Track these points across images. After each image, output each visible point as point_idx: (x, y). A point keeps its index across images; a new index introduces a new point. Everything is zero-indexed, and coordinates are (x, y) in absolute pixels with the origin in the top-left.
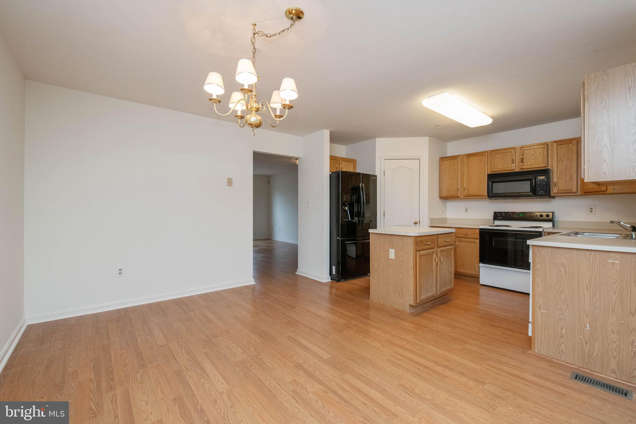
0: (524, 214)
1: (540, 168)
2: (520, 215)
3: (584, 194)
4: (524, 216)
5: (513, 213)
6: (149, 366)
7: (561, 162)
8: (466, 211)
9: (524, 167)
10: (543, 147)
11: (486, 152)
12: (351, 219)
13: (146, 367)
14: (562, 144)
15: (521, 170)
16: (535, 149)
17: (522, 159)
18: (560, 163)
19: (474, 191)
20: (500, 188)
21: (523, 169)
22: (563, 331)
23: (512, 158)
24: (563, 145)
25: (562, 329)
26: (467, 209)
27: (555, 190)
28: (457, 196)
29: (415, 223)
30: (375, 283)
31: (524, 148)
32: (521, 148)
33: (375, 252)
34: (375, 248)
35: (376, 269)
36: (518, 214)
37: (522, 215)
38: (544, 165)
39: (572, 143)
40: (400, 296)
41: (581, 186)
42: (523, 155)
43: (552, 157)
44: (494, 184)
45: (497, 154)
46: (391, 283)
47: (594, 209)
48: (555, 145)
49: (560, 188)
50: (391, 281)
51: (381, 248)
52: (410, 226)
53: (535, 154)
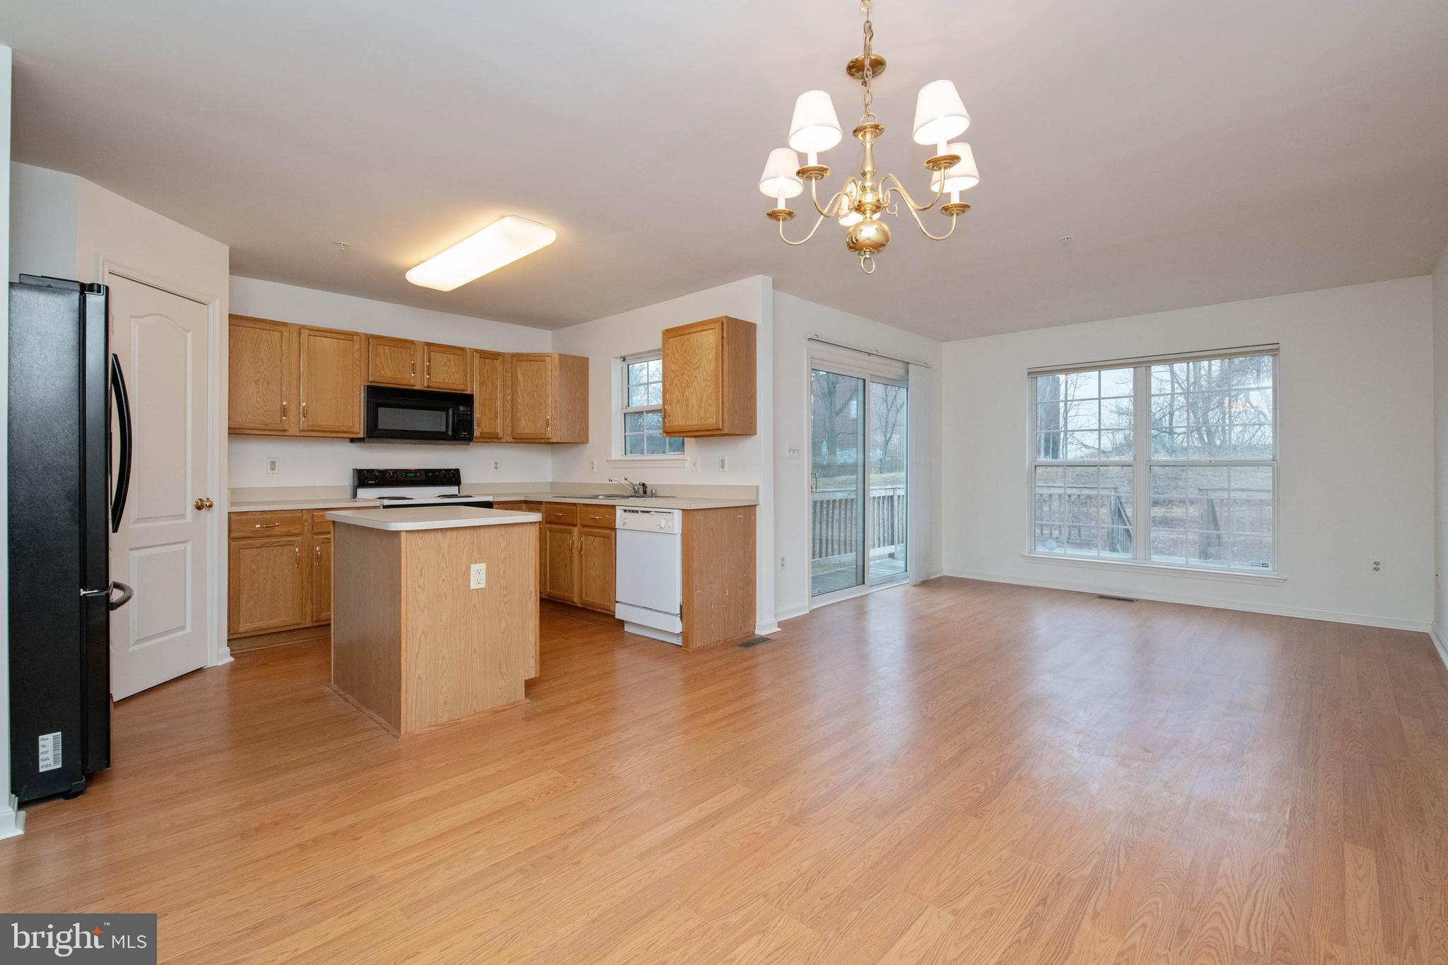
0: (415, 473)
1: (457, 390)
2: (409, 475)
3: (513, 440)
4: (416, 476)
5: (396, 471)
6: (1049, 871)
7: (484, 386)
8: (273, 469)
9: (431, 384)
10: (460, 355)
11: (357, 334)
13: (1059, 874)
14: (486, 358)
15: (425, 388)
16: (448, 355)
17: (429, 367)
18: (482, 387)
19: (326, 418)
20: (390, 418)
21: (429, 387)
23: (410, 361)
24: (487, 360)
26: (273, 463)
27: (477, 433)
28: (280, 428)
29: (199, 508)
30: (419, 677)
31: (432, 347)
32: (426, 347)
33: (419, 587)
34: (421, 575)
35: (423, 632)
36: (406, 473)
37: (413, 475)
38: (462, 387)
39: (497, 360)
40: (501, 672)
41: (509, 429)
42: (429, 361)
43: (472, 375)
44: (379, 408)
45: (381, 346)
46: (475, 652)
47: (499, 463)
48: (477, 356)
49: (483, 430)
50: (475, 649)
51: (443, 569)
52: (185, 518)
53: (448, 364)
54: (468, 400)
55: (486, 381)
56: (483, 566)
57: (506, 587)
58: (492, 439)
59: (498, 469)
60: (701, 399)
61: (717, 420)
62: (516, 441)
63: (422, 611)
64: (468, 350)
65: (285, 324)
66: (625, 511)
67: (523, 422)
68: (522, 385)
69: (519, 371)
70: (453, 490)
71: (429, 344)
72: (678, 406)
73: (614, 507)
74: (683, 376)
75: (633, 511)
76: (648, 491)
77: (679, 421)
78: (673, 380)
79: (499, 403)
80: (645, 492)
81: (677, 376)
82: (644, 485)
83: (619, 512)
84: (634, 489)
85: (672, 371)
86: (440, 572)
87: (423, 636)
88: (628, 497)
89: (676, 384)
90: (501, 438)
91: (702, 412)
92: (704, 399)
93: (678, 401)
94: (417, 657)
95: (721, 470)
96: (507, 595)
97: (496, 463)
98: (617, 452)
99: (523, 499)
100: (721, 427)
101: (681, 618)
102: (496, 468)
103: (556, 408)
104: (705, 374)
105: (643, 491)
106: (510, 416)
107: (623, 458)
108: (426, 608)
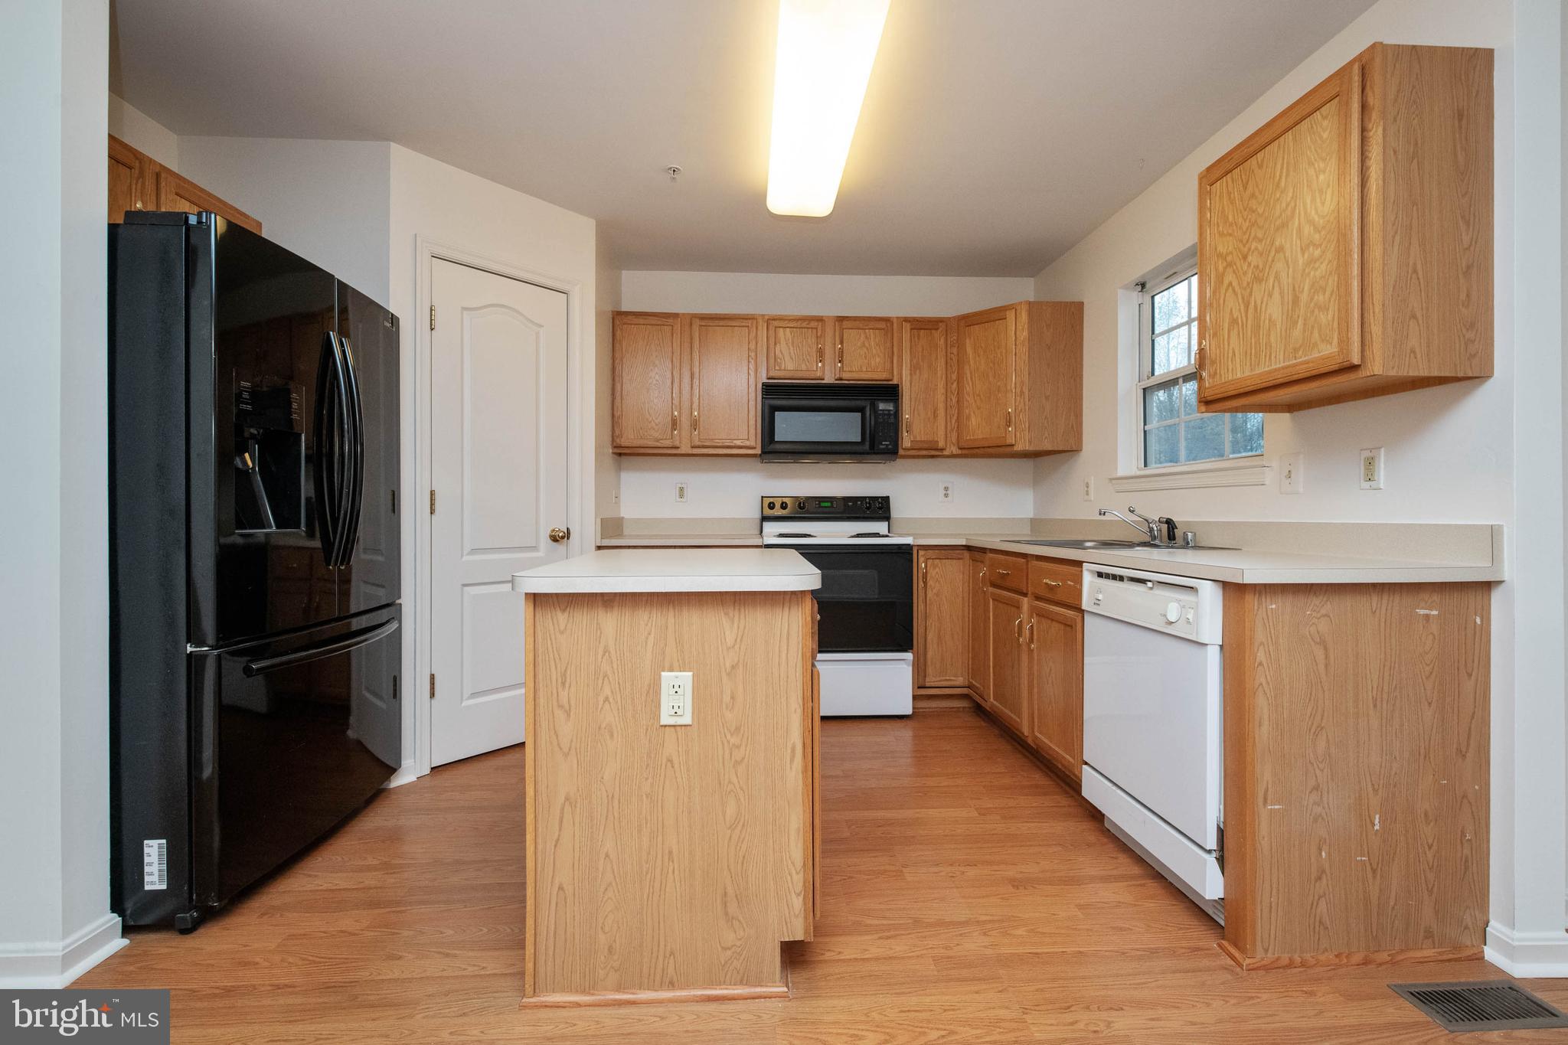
0: (832, 502)
1: (876, 380)
2: (823, 504)
3: (960, 452)
4: (832, 506)
7: (918, 371)
8: (681, 496)
9: (845, 375)
10: (883, 329)
12: (277, 528)
14: (921, 329)
15: (837, 382)
16: (867, 331)
17: (841, 351)
18: (915, 374)
20: (791, 426)
21: (841, 379)
22: (1323, 854)
23: (817, 345)
24: (922, 331)
25: (1320, 850)
26: (681, 489)
27: (906, 441)
28: (671, 445)
29: (555, 539)
30: (561, 888)
31: (845, 323)
32: (837, 323)
33: (561, 706)
34: (563, 684)
35: (567, 799)
36: (820, 502)
37: (829, 504)
38: (884, 376)
39: (937, 329)
40: (726, 914)
41: (954, 435)
42: (842, 343)
43: (900, 357)
44: (776, 413)
45: (781, 329)
46: (671, 858)
47: (950, 489)
48: (907, 326)
49: (915, 437)
50: (670, 853)
51: (606, 676)
52: (538, 551)
53: (867, 345)
54: (891, 392)
55: (922, 364)
56: (686, 678)
57: (738, 729)
58: (930, 453)
59: (950, 498)
60: (1296, 301)
61: (1345, 342)
62: (964, 452)
63: (566, 755)
64: (895, 321)
65: (676, 316)
66: (1100, 575)
67: (974, 421)
68: (972, 362)
69: (968, 341)
70: (881, 527)
71: (841, 319)
72: (1234, 334)
73: (1079, 564)
74: (1245, 258)
75: (1114, 577)
76: (1178, 533)
77: (1238, 371)
78: (1220, 278)
79: (941, 398)
80: (1171, 537)
81: (1230, 265)
82: (1169, 522)
83: (1088, 579)
84: (1151, 530)
85: (1220, 255)
86: (600, 681)
87: (567, 809)
88: (1130, 545)
89: (1230, 284)
90: (942, 450)
91: (1297, 332)
92: (1304, 297)
93: (1234, 322)
94: (555, 846)
95: (1367, 485)
96: (738, 747)
97: (946, 489)
98: (1128, 462)
99: (964, 542)
100: (1356, 361)
101: (1221, 861)
102: (946, 495)
103: (1022, 392)
104: (1307, 230)
105: (1170, 534)
106: (956, 415)
107: (1139, 473)
108: (573, 752)
